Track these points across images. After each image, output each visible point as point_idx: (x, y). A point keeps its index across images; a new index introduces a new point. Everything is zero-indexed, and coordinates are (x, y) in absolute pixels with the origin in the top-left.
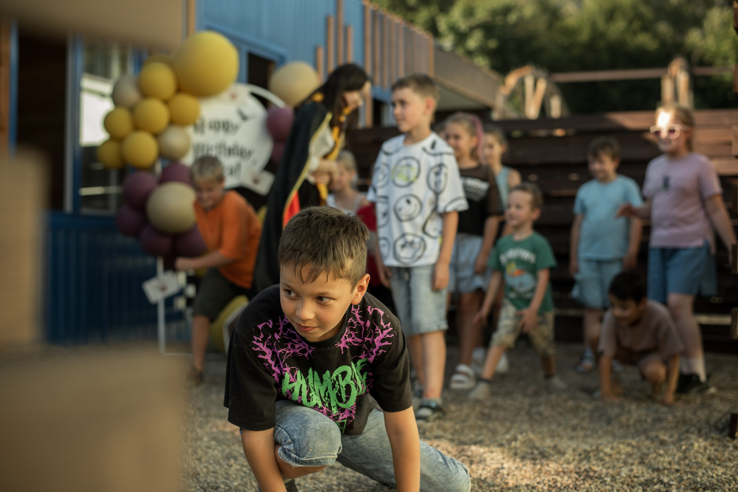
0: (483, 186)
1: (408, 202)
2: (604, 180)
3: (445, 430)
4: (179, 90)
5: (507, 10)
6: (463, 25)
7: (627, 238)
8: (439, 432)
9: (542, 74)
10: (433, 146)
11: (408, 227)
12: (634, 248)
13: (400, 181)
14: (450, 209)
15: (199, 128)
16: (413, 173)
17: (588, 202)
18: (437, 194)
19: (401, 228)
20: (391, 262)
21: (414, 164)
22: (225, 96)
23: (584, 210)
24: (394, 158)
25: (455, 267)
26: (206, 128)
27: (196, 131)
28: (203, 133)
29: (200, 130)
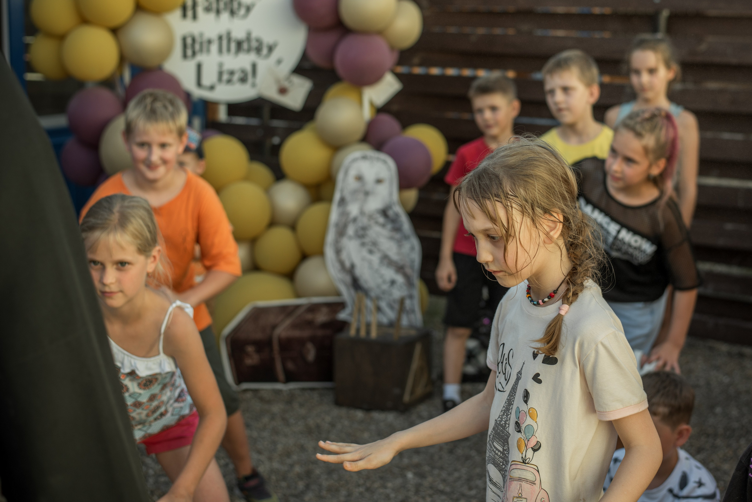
15: (189, 10)
26: (200, 10)
27: (184, 15)
28: (195, 17)
29: (190, 13)
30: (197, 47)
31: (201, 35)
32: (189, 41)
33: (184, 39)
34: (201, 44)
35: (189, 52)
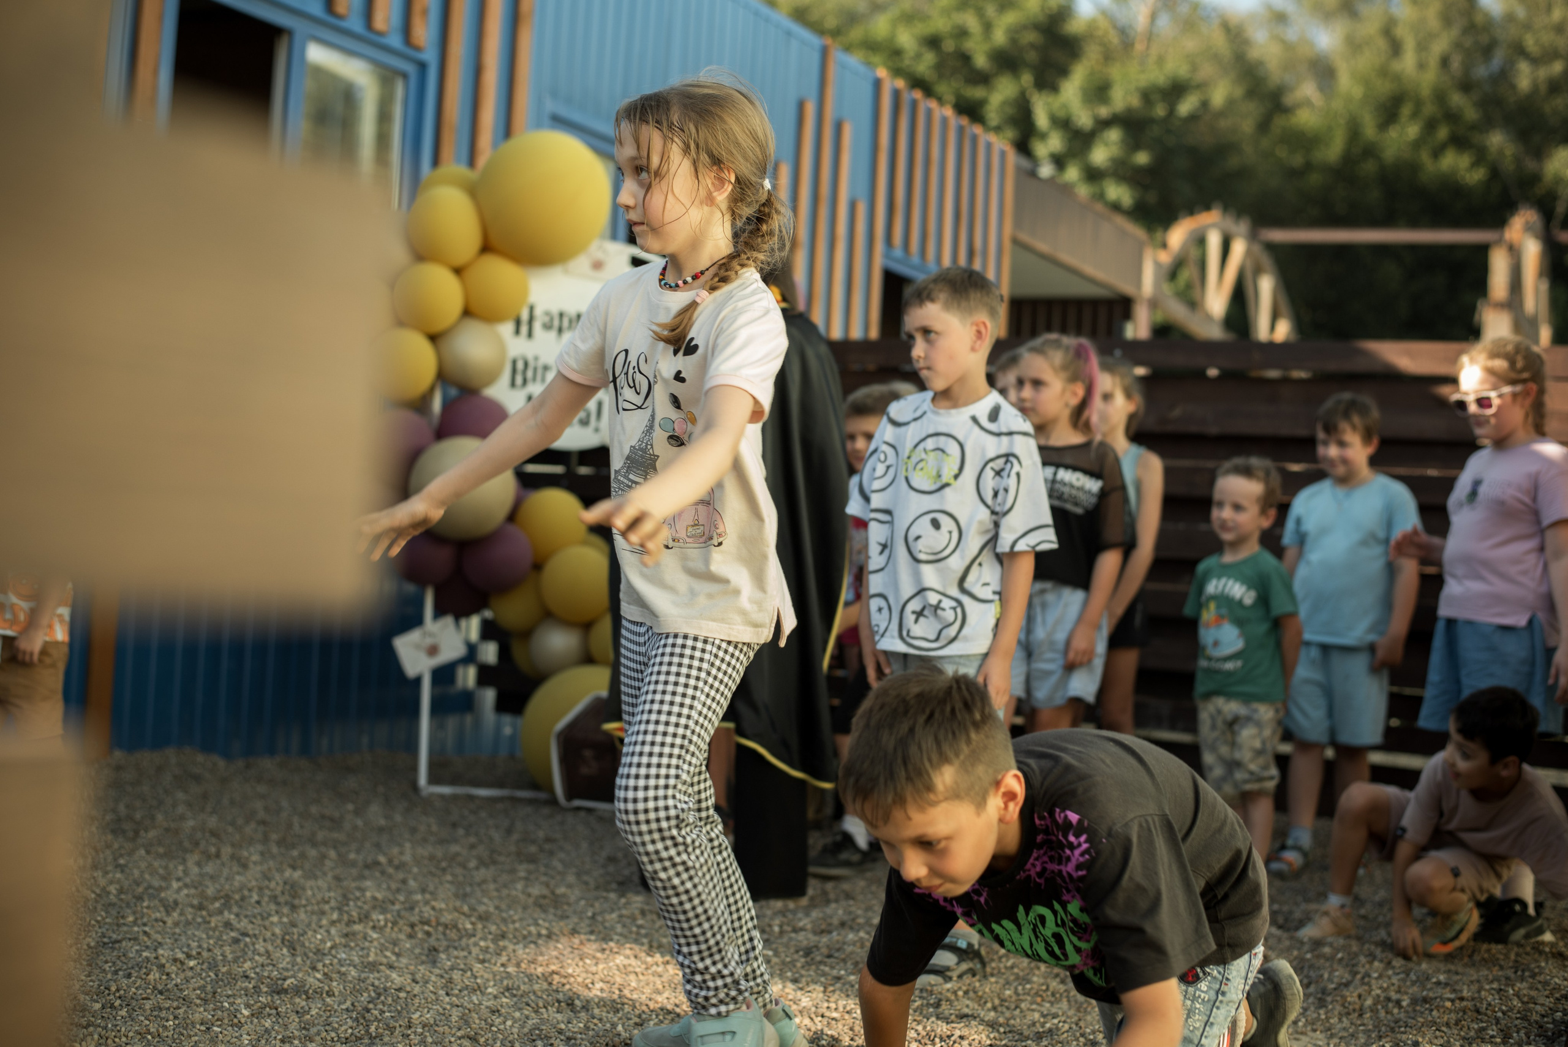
0: (1093, 485)
1: (936, 524)
2: (1347, 480)
3: (981, 1000)
4: (486, 248)
5: (1176, 90)
6: (1084, 119)
7: (1387, 602)
8: (966, 1005)
9: (1241, 229)
10: (994, 415)
11: (930, 576)
12: (1400, 623)
13: (921, 480)
14: (1021, 546)
15: (523, 325)
16: (950, 466)
17: (1310, 526)
18: (997, 516)
19: (917, 576)
20: (891, 643)
21: (953, 449)
22: (581, 263)
23: (1302, 539)
24: (912, 433)
25: (1028, 649)
26: (537, 326)
27: (517, 332)
28: (530, 335)
29: (524, 329)
30: (530, 374)
31: (536, 358)
32: (520, 365)
33: (514, 362)
34: (535, 370)
35: (519, 380)
